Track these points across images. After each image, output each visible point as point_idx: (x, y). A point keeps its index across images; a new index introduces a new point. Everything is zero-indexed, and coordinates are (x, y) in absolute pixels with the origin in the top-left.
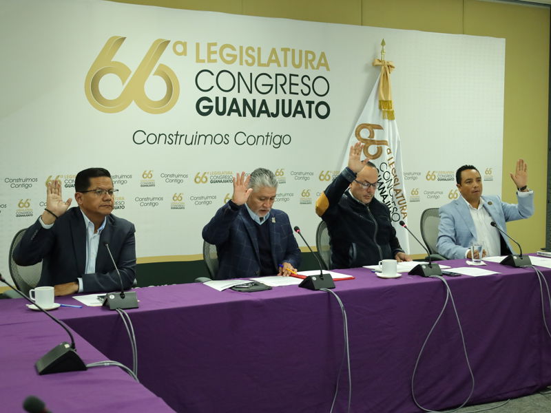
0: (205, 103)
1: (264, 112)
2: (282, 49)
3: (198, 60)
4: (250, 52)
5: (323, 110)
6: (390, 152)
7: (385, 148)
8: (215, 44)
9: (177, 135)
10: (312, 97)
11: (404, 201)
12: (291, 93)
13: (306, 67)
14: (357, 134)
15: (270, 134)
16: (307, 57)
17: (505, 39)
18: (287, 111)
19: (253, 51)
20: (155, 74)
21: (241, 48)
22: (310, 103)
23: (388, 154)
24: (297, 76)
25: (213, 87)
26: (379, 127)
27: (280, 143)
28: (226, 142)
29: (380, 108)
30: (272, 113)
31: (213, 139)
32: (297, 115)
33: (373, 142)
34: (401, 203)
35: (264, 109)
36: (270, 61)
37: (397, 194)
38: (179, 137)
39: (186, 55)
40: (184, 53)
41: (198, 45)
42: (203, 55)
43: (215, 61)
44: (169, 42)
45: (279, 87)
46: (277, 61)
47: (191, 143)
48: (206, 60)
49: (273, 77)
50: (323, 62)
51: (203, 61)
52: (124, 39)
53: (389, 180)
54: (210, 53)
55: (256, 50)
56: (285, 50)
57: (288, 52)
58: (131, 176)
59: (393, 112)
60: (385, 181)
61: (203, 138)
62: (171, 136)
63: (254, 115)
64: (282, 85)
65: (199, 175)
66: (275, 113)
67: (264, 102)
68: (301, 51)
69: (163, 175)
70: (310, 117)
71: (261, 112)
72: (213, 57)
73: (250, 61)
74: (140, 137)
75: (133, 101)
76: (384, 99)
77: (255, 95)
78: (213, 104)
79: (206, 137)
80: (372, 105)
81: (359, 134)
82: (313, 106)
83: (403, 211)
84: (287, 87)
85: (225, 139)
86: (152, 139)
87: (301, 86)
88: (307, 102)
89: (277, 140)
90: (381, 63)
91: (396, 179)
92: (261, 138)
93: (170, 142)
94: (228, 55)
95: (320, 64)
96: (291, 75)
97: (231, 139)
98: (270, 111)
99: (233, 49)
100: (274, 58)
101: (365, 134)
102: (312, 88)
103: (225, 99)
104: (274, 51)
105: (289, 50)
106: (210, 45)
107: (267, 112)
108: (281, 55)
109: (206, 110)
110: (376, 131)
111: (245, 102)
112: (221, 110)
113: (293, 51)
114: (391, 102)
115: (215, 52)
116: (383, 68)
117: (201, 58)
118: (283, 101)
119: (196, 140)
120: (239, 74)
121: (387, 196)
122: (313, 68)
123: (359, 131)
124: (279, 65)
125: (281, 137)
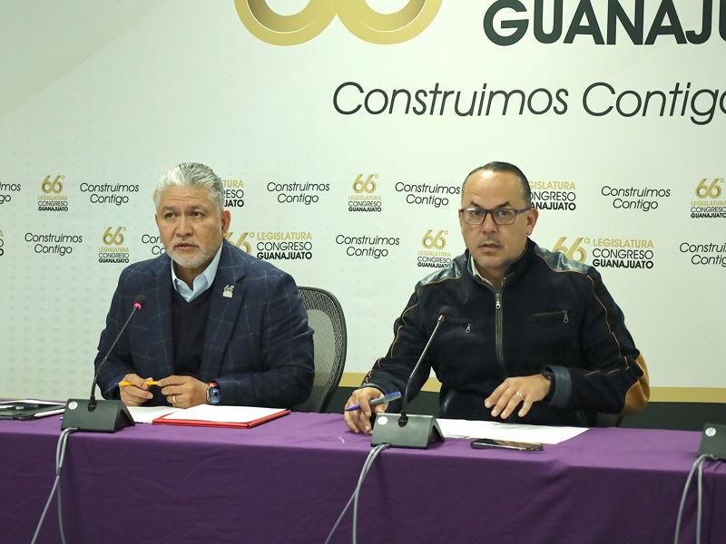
1: (666, 31)
9: (436, 92)
15: (683, 88)
27: (712, 112)
28: (561, 109)
31: (527, 102)
35: (666, 22)
38: (440, 97)
47: (471, 113)
58: (327, 187)
61: (499, 99)
62: (421, 96)
63: (637, 39)
66: (698, 32)
71: (657, 29)
74: (350, 98)
75: (336, 17)
78: (529, 15)
79: (507, 97)
85: (558, 101)
86: (376, 102)
89: (704, 103)
92: (656, 100)
93: (420, 108)
97: (574, 101)
107: (675, 29)
109: (510, 32)
119: (482, 103)
125: (715, 95)
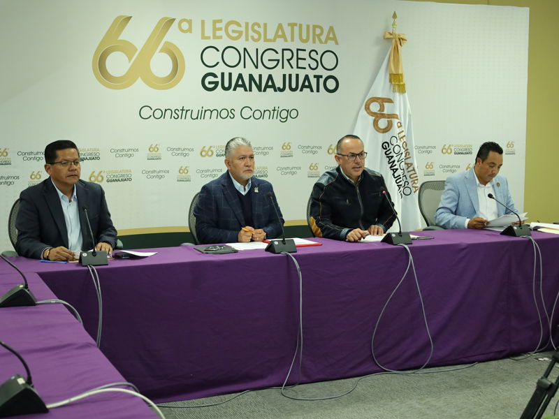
0: (210, 79)
1: (270, 87)
2: (289, 25)
3: (204, 37)
4: (256, 28)
5: (331, 84)
6: (401, 126)
7: (395, 121)
8: (220, 21)
9: (183, 110)
10: (320, 71)
11: (415, 175)
12: (298, 67)
13: (314, 42)
14: (367, 108)
15: (277, 108)
16: (315, 32)
17: (528, 8)
18: (294, 86)
19: (259, 26)
20: (161, 51)
21: (247, 24)
22: (318, 77)
23: (399, 127)
24: (305, 50)
25: (218, 63)
26: (390, 101)
27: (287, 117)
28: (232, 116)
29: (390, 81)
30: (279, 88)
31: (219, 114)
32: (304, 89)
33: (383, 116)
34: (412, 176)
35: (270, 83)
36: (277, 36)
37: (409, 167)
38: (184, 112)
39: (191, 32)
40: (190, 30)
41: (203, 22)
42: (209, 32)
43: (220, 37)
44: (175, 19)
45: (285, 62)
46: (284, 36)
47: (197, 118)
48: (212, 37)
49: (280, 52)
50: (331, 36)
51: (208, 38)
52: (130, 18)
53: (399, 154)
54: (215, 29)
55: (262, 26)
56: (292, 25)
57: (295, 27)
58: (138, 150)
59: (404, 85)
60: (395, 155)
61: (208, 113)
62: (177, 111)
63: (260, 90)
64: (288, 60)
65: (205, 149)
66: (281, 88)
67: (270, 77)
68: (308, 26)
69: (169, 149)
70: (318, 91)
71: (267, 86)
72: (218, 33)
73: (256, 36)
74: (146, 112)
75: (140, 78)
76: (394, 72)
77: (261, 70)
78: (219, 79)
79: (211, 112)
80: (382, 79)
81: (369, 108)
82: (322, 81)
83: (414, 185)
84: (294, 62)
85: (231, 114)
86: (158, 114)
87: (309, 61)
88: (315, 76)
89: (284, 114)
90: (391, 37)
91: (407, 153)
92: (267, 113)
93: (176, 117)
94: (233, 31)
95: (328, 38)
96: (298, 50)
97: (237, 113)
98: (277, 86)
99: (239, 25)
100: (280, 33)
101: (375, 107)
102: (320, 63)
103: (230, 74)
104: (280, 26)
105: (296, 24)
106: (215, 22)
107: (273, 86)
108: (287, 30)
109: (212, 86)
110: (386, 105)
111: (251, 77)
112: (226, 85)
113: (301, 25)
114: (401, 75)
115: (221, 29)
116: (394, 41)
117: (206, 35)
118: (290, 76)
119: (201, 114)
120: (245, 49)
121: (397, 169)
122: (321, 42)
123: (369, 105)
124: (286, 40)
125: (288, 112)
